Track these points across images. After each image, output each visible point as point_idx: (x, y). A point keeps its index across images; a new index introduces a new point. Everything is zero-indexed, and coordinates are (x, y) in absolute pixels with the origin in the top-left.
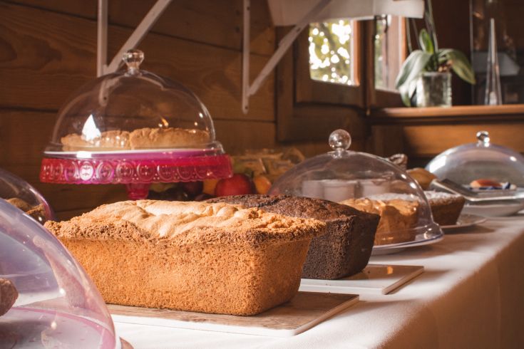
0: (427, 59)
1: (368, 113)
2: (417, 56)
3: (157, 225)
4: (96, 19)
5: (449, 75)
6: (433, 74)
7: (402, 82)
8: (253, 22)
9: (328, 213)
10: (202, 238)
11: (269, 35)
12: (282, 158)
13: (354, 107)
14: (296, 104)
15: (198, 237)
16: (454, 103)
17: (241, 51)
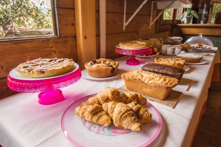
0: (188, 14)
1: (173, 25)
2: (186, 13)
3: (145, 80)
4: (124, 13)
5: (193, 17)
6: (189, 17)
7: (182, 19)
8: (153, 9)
9: (176, 72)
10: (155, 86)
11: (156, 11)
12: (158, 40)
13: (171, 24)
14: (160, 25)
15: (154, 85)
16: (193, 23)
17: (151, 15)
